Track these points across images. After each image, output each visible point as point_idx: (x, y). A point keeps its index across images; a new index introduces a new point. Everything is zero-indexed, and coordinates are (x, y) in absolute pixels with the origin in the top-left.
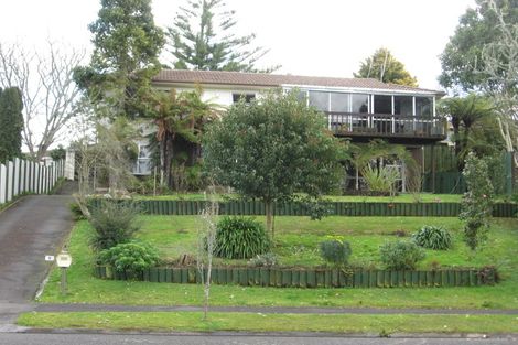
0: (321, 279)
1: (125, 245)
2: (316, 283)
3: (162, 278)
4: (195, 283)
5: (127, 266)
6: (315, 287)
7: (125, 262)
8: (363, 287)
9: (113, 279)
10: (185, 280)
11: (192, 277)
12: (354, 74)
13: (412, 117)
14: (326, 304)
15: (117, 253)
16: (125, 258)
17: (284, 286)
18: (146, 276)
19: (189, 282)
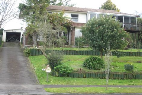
0: (126, 77)
1: (62, 65)
2: (124, 78)
3: (75, 76)
4: (86, 78)
5: (64, 72)
6: (124, 79)
7: (63, 71)
8: (138, 79)
9: (59, 76)
10: (82, 77)
11: (85, 76)
12: (99, 8)
13: (129, 24)
14: (134, 84)
15: (60, 68)
16: (63, 69)
17: (114, 79)
18: (70, 76)
19: (83, 77)
